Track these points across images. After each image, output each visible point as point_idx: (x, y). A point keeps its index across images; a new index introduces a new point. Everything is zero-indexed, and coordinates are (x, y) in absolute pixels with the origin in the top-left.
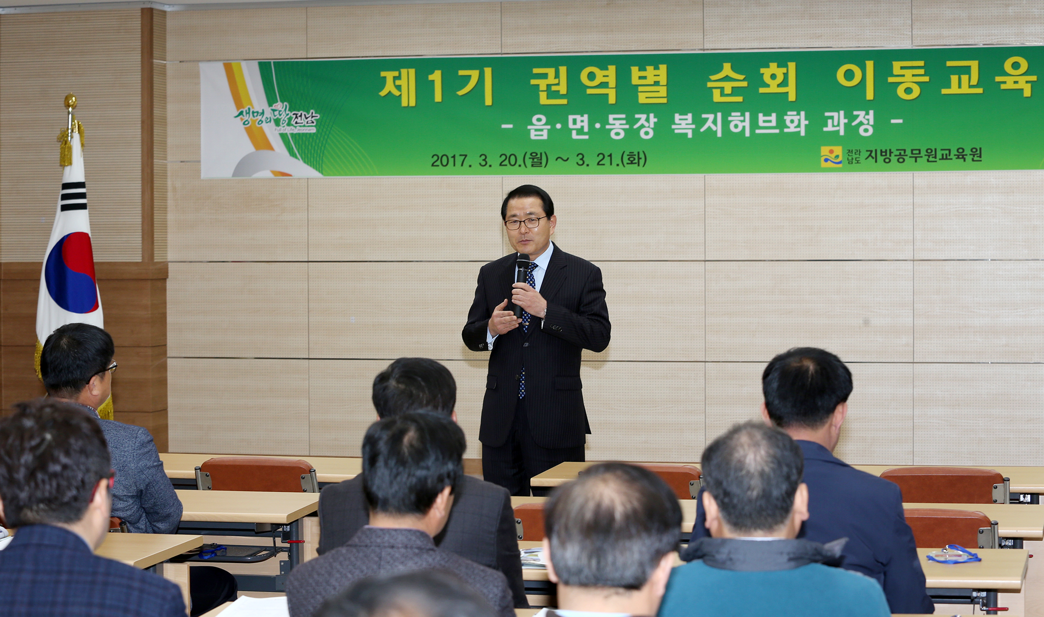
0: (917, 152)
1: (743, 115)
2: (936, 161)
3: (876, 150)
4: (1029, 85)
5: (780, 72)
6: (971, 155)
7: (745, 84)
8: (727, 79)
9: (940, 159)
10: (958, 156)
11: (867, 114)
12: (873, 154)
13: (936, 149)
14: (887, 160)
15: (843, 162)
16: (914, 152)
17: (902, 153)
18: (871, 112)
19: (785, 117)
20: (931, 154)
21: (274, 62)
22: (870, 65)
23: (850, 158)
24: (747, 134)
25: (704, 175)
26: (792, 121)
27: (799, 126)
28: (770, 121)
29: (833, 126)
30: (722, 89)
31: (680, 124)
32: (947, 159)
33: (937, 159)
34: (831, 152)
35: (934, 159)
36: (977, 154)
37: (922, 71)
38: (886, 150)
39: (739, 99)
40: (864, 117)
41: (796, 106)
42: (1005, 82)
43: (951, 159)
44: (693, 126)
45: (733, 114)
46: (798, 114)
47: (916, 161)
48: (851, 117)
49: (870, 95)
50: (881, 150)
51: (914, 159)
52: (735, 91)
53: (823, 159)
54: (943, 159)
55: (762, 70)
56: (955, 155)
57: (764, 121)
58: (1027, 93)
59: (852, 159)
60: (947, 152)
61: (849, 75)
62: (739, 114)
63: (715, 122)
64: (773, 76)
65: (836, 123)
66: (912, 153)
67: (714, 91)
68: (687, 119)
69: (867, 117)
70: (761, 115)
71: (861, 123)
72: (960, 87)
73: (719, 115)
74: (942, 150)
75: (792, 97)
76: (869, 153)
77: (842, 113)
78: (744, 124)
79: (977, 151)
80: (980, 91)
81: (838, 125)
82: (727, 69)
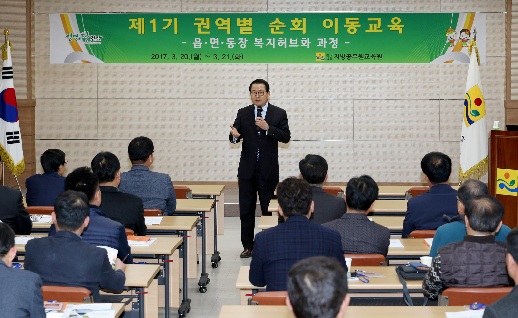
0: (356, 55)
1: (284, 39)
2: (363, 59)
3: (339, 54)
4: (401, 29)
5: (299, 22)
6: (377, 57)
7: (284, 26)
8: (277, 24)
9: (365, 58)
10: (372, 57)
11: (335, 39)
12: (337, 56)
13: (363, 54)
14: (343, 59)
15: (325, 59)
16: (354, 55)
17: (349, 56)
18: (337, 39)
19: (301, 40)
20: (361, 56)
21: (82, 14)
22: (336, 19)
23: (328, 57)
24: (285, 47)
25: (267, 64)
26: (304, 42)
27: (307, 44)
28: (295, 42)
29: (321, 44)
30: (275, 28)
31: (257, 43)
32: (367, 58)
33: (364, 58)
34: (320, 55)
35: (362, 58)
36: (380, 56)
37: (358, 23)
38: (343, 54)
39: (282, 33)
40: (334, 41)
41: (306, 36)
42: (391, 28)
43: (369, 58)
44: (263, 44)
45: (279, 39)
46: (307, 39)
47: (355, 59)
48: (328, 41)
49: (336, 32)
50: (341, 54)
51: (354, 58)
52: (280, 29)
53: (317, 57)
54: (366, 58)
55: (292, 21)
56: (371, 57)
57: (293, 42)
58: (400, 32)
59: (329, 58)
60: (368, 55)
61: (328, 23)
62: (282, 39)
63: (272, 42)
64: (296, 24)
65: (322, 43)
66: (353, 56)
67: (272, 29)
68: (260, 41)
69: (335, 41)
70: (291, 39)
71: (332, 43)
72: (373, 29)
73: (274, 39)
74: (366, 54)
75: (304, 32)
76: (336, 55)
77: (325, 39)
78: (284, 43)
80: (381, 31)
81: (323, 44)
82: (277, 20)
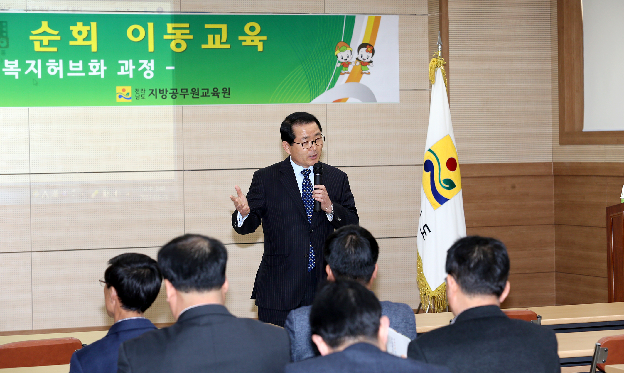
0: (185, 91)
1: (57, 61)
2: (198, 98)
3: (156, 89)
4: (261, 43)
5: (85, 30)
6: (222, 93)
7: (58, 38)
8: (45, 33)
9: (201, 96)
10: (214, 94)
11: (149, 62)
12: (154, 92)
13: (198, 89)
14: (164, 97)
15: (132, 98)
16: (183, 91)
17: (175, 91)
18: (152, 61)
19: (89, 64)
20: (195, 92)
22: (150, 25)
23: (137, 95)
24: (61, 76)
25: (28, 107)
26: (94, 67)
27: (99, 70)
28: (78, 67)
29: (125, 71)
30: (41, 41)
31: (9, 68)
32: (206, 96)
33: (199, 96)
34: (124, 90)
35: (197, 96)
36: (227, 92)
37: (187, 31)
38: (163, 89)
39: (55, 49)
40: (147, 65)
41: (97, 56)
42: (245, 41)
43: (209, 96)
44: (19, 70)
45: (50, 61)
46: (99, 62)
47: (184, 97)
48: (137, 65)
49: (151, 48)
50: (160, 90)
51: (183, 96)
52: (51, 43)
53: (118, 95)
54: (203, 96)
55: (72, 28)
56: (212, 93)
57: (74, 67)
58: (260, 49)
59: (139, 96)
60: (206, 91)
61: (136, 33)
62: (54, 61)
63: (36, 67)
64: (80, 33)
65: (126, 69)
66: (182, 92)
67: (35, 42)
68: (14, 64)
69: (149, 64)
70: (71, 62)
71: (145, 69)
72: (214, 43)
73: (39, 61)
74: (202, 89)
75: (94, 49)
76: (151, 91)
77: (131, 61)
78: (58, 68)
79: (226, 90)
80: (228, 46)
81: (128, 70)
82: (45, 26)
